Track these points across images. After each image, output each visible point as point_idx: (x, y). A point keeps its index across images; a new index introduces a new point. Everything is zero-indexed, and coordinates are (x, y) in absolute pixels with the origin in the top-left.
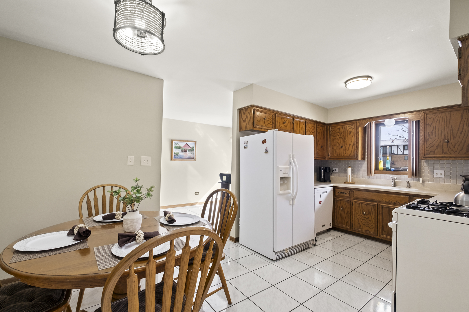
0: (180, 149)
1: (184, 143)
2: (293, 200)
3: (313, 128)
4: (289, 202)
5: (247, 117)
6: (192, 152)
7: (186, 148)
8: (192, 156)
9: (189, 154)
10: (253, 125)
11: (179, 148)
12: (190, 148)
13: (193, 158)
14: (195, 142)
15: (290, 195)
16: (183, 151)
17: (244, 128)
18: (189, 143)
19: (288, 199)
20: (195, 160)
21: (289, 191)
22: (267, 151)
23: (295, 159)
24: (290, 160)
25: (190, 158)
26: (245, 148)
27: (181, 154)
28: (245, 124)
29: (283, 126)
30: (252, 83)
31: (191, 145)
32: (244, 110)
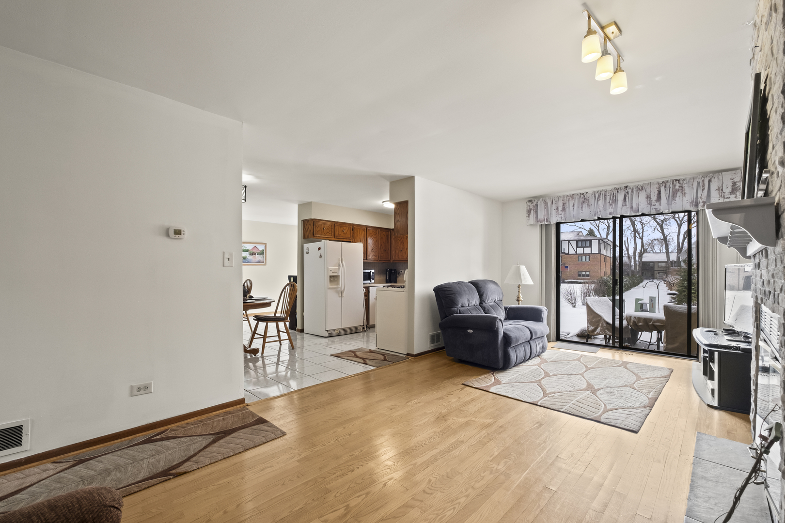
0: (248, 253)
1: (253, 246)
2: (342, 292)
3: (375, 234)
4: (339, 294)
5: (309, 228)
6: (262, 256)
7: (255, 251)
8: (262, 260)
9: (258, 257)
10: (313, 235)
11: (247, 251)
12: (259, 251)
13: (262, 263)
14: (265, 244)
15: (339, 289)
16: (251, 254)
17: (306, 236)
18: (258, 246)
19: (337, 292)
20: (265, 265)
21: (339, 286)
22: (321, 256)
23: (344, 262)
24: (339, 263)
25: (259, 262)
26: (307, 253)
27: (249, 257)
28: (307, 233)
29: (342, 234)
30: (311, 201)
31: (261, 247)
32: (307, 222)
